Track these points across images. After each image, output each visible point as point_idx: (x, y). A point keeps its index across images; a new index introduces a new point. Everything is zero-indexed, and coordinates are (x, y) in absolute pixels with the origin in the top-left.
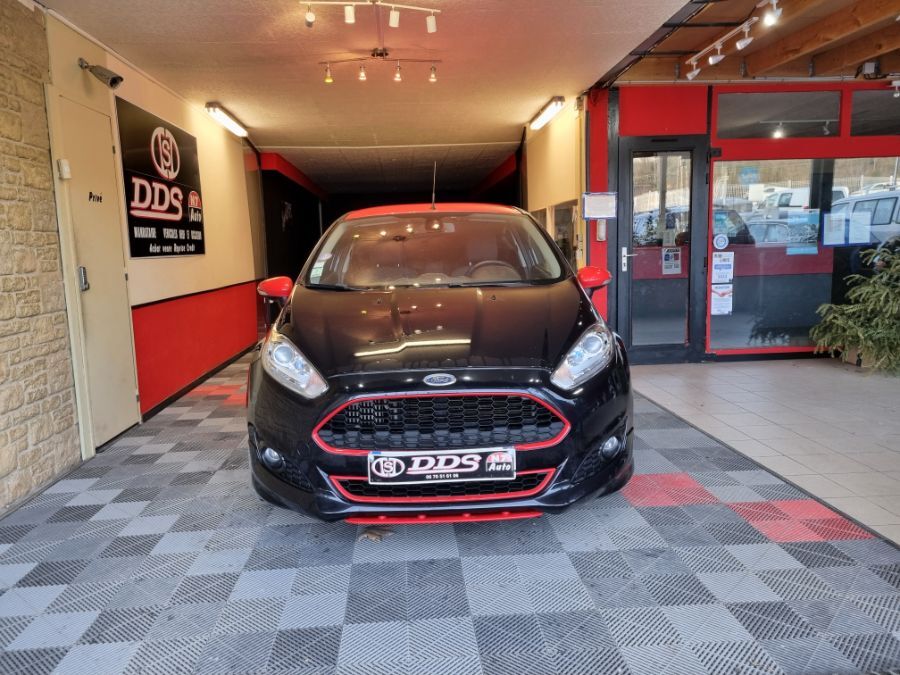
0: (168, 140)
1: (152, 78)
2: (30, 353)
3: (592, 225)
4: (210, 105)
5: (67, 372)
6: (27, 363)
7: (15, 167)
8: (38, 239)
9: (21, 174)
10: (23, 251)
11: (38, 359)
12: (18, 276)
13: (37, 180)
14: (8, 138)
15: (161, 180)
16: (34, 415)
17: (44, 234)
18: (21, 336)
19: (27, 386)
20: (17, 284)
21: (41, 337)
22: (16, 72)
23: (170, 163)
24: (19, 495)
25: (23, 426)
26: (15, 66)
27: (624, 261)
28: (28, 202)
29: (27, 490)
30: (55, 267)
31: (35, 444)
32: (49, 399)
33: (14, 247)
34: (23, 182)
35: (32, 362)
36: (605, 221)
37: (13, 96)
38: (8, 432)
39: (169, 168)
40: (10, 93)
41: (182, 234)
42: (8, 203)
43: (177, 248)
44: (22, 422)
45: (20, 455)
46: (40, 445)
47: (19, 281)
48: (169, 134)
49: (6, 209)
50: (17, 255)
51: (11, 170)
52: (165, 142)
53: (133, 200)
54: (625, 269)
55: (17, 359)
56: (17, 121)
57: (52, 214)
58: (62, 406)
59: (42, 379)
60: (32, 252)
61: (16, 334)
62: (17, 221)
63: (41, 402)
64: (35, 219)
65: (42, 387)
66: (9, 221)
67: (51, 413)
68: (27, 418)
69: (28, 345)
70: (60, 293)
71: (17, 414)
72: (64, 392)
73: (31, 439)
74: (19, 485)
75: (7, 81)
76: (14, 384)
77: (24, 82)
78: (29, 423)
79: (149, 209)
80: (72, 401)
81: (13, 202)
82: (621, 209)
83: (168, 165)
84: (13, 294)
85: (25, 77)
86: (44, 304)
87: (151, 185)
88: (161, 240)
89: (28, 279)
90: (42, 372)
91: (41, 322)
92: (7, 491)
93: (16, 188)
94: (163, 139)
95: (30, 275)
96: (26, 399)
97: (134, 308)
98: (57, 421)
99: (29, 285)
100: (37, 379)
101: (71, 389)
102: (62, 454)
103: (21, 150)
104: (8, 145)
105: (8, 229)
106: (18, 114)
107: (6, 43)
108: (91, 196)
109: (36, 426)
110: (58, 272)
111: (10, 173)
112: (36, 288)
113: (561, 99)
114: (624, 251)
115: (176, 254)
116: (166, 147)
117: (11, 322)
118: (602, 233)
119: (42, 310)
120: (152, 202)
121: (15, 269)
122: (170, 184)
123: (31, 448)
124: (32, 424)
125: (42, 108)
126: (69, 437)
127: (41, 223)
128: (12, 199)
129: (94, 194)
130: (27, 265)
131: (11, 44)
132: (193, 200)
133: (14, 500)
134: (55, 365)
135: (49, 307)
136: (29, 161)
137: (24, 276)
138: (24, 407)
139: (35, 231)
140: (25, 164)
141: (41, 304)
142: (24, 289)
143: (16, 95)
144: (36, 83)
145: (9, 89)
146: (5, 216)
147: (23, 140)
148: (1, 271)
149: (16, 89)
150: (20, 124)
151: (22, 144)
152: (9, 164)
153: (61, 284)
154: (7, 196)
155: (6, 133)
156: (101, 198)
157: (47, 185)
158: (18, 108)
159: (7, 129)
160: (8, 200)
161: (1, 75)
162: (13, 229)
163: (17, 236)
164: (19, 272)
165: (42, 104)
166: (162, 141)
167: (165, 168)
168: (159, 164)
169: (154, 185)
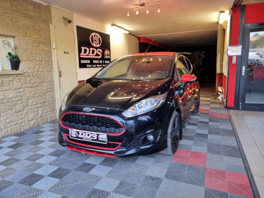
0: (97, 36)
1: (91, 19)
2: (41, 92)
3: (230, 58)
4: (112, 25)
5: (53, 97)
6: (39, 94)
7: (38, 46)
8: (45, 63)
9: (40, 48)
10: (39, 66)
11: (43, 93)
12: (37, 73)
13: (46, 49)
14: (36, 39)
15: (93, 47)
16: (41, 107)
17: (48, 62)
18: (38, 88)
19: (39, 100)
20: (37, 75)
21: (44, 88)
22: (39, 22)
23: (98, 42)
24: (35, 125)
25: (37, 109)
26: (39, 20)
27: (243, 71)
28: (42, 54)
29: (38, 124)
30: (51, 70)
31: (42, 114)
32: (47, 103)
33: (36, 66)
34: (40, 49)
35: (41, 94)
36: (236, 56)
37: (38, 28)
38: (32, 110)
39: (97, 44)
40: (37, 27)
41: (101, 62)
42: (35, 55)
43: (98, 65)
44: (36, 108)
45: (35, 116)
46: (43, 114)
47: (37, 74)
49: (34, 56)
50: (37, 68)
51: (37, 46)
52: (96, 37)
54: (243, 74)
55: (36, 93)
56: (39, 34)
57: (50, 57)
58: (51, 105)
59: (44, 98)
60: (43, 67)
61: (36, 87)
62: (38, 59)
63: (44, 104)
64: (44, 59)
65: (44, 100)
66: (35, 59)
67: (47, 107)
68: (38, 108)
69: (40, 90)
70: (52, 77)
71: (35, 106)
72: (52, 102)
73: (40, 112)
74: (35, 123)
75: (36, 24)
76: (35, 99)
77: (42, 24)
78: (39, 109)
79: (88, 55)
80: (55, 104)
81: (37, 55)
82: (244, 52)
83: (96, 43)
84: (36, 77)
85: (42, 23)
86: (46, 80)
87: (89, 49)
88: (92, 63)
89: (41, 73)
90: (45, 96)
91: (45, 84)
92: (31, 124)
93: (38, 51)
94: (95, 36)
95: (42, 73)
96: (39, 103)
97: (79, 81)
98: (49, 109)
99: (41, 75)
100: (43, 98)
101: (55, 101)
102: (51, 117)
103: (40, 42)
104: (35, 40)
105: (34, 61)
106: (40, 32)
107: (36, 15)
108: (65, 52)
109: (41, 110)
110: (52, 72)
111: (36, 47)
112: (43, 76)
113: (223, 12)
114: (244, 68)
115: (98, 67)
116: (96, 38)
117: (34, 84)
118: (234, 61)
119: (45, 81)
120: (89, 53)
121: (36, 71)
122: (97, 48)
123: (40, 115)
124: (40, 109)
125: (49, 30)
126: (53, 113)
127: (46, 60)
128: (36, 54)
129: (66, 52)
130: (41, 70)
131: (38, 15)
132: (107, 52)
133: (33, 127)
134: (50, 95)
135: (48, 81)
136: (43, 44)
137: (40, 73)
138: (38, 105)
139: (44, 61)
140: (42, 45)
141: (45, 80)
142: (39, 76)
143: (39, 28)
144: (47, 24)
145: (36, 26)
146: (34, 58)
147: (41, 39)
148: (31, 72)
149: (39, 26)
150: (40, 35)
151: (41, 40)
152: (36, 45)
153: (52, 75)
154: (34, 53)
155: (35, 37)
156: (68, 53)
157: (49, 50)
158: (40, 31)
159: (35, 36)
160: (35, 54)
161: (34, 23)
162: (36, 61)
163: (38, 63)
164: (38, 72)
165: (49, 29)
166: (94, 37)
167: (95, 44)
168: (93, 43)
169: (90, 49)
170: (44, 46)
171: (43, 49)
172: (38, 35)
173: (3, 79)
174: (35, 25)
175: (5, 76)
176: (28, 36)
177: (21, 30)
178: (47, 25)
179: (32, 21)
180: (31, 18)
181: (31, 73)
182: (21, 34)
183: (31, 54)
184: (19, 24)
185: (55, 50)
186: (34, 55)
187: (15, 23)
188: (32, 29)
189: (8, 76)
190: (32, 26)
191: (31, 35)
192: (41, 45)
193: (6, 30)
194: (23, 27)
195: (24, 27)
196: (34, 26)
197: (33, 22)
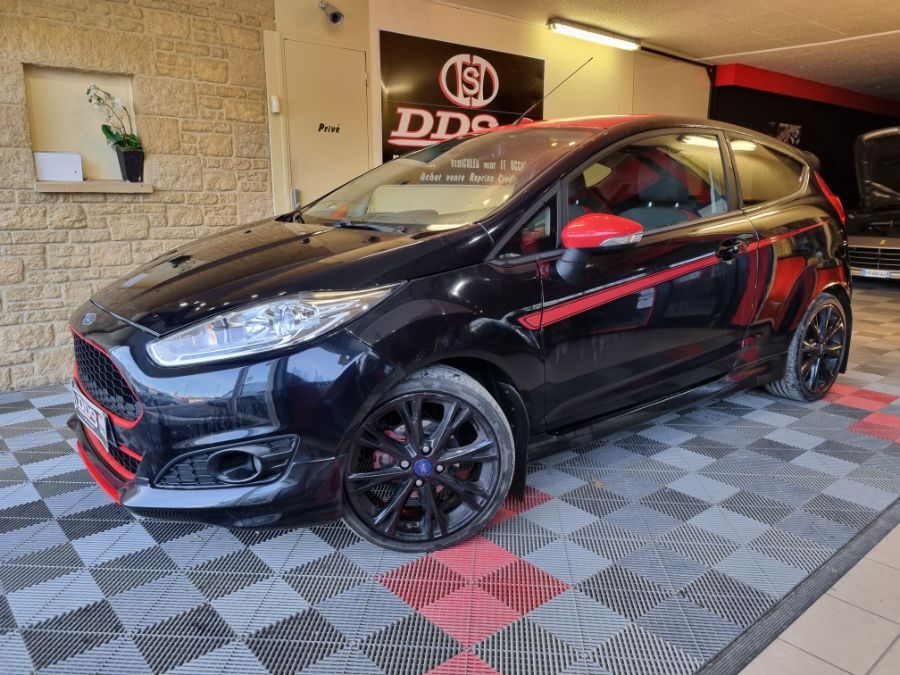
0: (477, 67)
1: (453, 5)
4: (552, 20)
7: (216, 105)
8: (240, 163)
9: (223, 110)
10: (216, 173)
12: (208, 193)
13: (246, 115)
14: (208, 81)
15: (455, 108)
17: (252, 160)
20: (206, 199)
22: (224, 25)
23: (479, 87)
26: (222, 20)
28: (230, 132)
30: (263, 187)
33: (204, 170)
34: (224, 117)
37: (218, 46)
39: (476, 96)
40: (214, 43)
42: (203, 135)
47: (208, 197)
48: (477, 60)
49: (199, 140)
50: (208, 177)
51: (210, 107)
52: (470, 69)
53: (396, 128)
56: (221, 66)
57: (262, 143)
60: (231, 175)
62: (212, 148)
64: (237, 148)
66: (201, 148)
75: (210, 33)
77: (235, 31)
79: (427, 137)
81: (210, 134)
83: (471, 92)
84: (202, 207)
85: (236, 27)
87: (434, 114)
89: (222, 195)
93: (213, 122)
94: (465, 66)
95: (226, 193)
99: (223, 201)
103: (223, 91)
104: (206, 86)
105: (199, 155)
106: (225, 60)
108: (322, 126)
110: (267, 192)
111: (207, 110)
112: (232, 204)
115: (474, 183)
116: (470, 75)
117: (196, 228)
119: (238, 222)
120: (434, 130)
121: (206, 187)
122: (471, 113)
125: (260, 52)
127: (245, 151)
128: (206, 131)
129: (326, 125)
130: (223, 184)
135: (248, 220)
136: (236, 99)
137: (218, 194)
139: (237, 157)
140: (229, 102)
141: (238, 217)
142: (216, 203)
143: (222, 44)
144: (252, 30)
145: (211, 39)
146: (196, 145)
147: (229, 82)
148: (184, 189)
149: (222, 40)
150: (226, 69)
151: (228, 85)
152: (206, 103)
153: (269, 202)
154: (200, 129)
155: (205, 77)
156: (338, 129)
157: (260, 118)
158: (225, 55)
159: (208, 73)
160: (201, 131)
161: (201, 29)
162: (206, 155)
163: (211, 161)
164: (210, 189)
165: (261, 48)
166: (463, 70)
167: (466, 96)
168: (455, 92)
169: (439, 114)
170: (241, 106)
171: (233, 115)
172: (215, 68)
173: (85, 206)
174: (206, 35)
175: (90, 198)
176: (176, 74)
177: (153, 55)
178: (253, 33)
179: (197, 23)
180: (191, 13)
181: (186, 194)
182: (152, 67)
183: (188, 130)
184: (145, 33)
185: (281, 118)
186: (198, 136)
187: (130, 34)
188: (194, 50)
189: (101, 199)
190: (193, 38)
191: (192, 69)
192: (226, 101)
193: (100, 55)
194: (159, 42)
195: (165, 45)
196: (203, 37)
197: (201, 25)
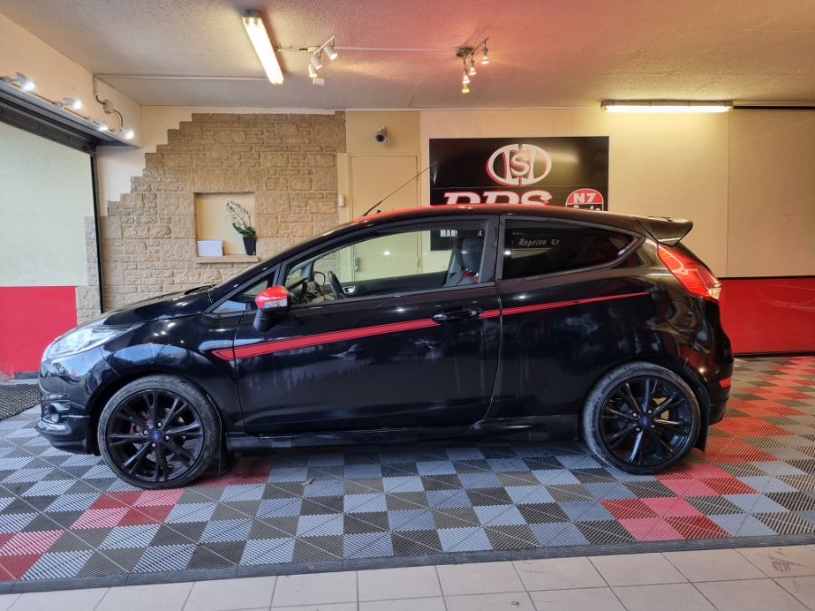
0: (526, 152)
7: (303, 205)
9: (308, 208)
13: (323, 209)
14: (299, 190)
15: (503, 188)
22: (310, 154)
23: (529, 169)
26: (309, 151)
34: (308, 212)
37: (305, 168)
39: (526, 176)
40: (303, 167)
42: (293, 224)
48: (527, 147)
49: (291, 228)
51: (299, 206)
52: (518, 155)
56: (307, 180)
62: (299, 232)
75: (301, 161)
77: (318, 157)
83: (520, 173)
85: (318, 155)
87: (481, 194)
93: (301, 216)
94: (513, 154)
103: (308, 195)
104: (297, 194)
105: (290, 237)
106: (310, 176)
107: (303, 141)
111: (297, 209)
116: (519, 160)
122: (521, 190)
125: (335, 167)
128: (296, 222)
131: (306, 141)
132: (581, 197)
136: (317, 200)
140: (312, 202)
143: (309, 166)
144: (329, 155)
145: (301, 165)
146: (289, 231)
147: (312, 189)
150: (311, 181)
151: (312, 191)
152: (296, 204)
155: (296, 188)
157: (334, 210)
158: (310, 173)
159: (299, 186)
160: (292, 222)
162: (295, 236)
165: (335, 165)
166: (511, 157)
167: (514, 177)
168: (503, 175)
169: (486, 194)
170: (320, 204)
171: (314, 210)
172: (303, 182)
173: (221, 270)
174: (298, 162)
175: (224, 266)
176: (278, 189)
177: (265, 179)
178: (331, 157)
179: (293, 156)
180: (289, 151)
182: (264, 186)
183: (284, 222)
184: (262, 167)
185: (347, 209)
186: (290, 225)
187: (252, 169)
188: (291, 172)
189: (230, 266)
190: (290, 165)
191: (288, 184)
192: (310, 202)
193: (234, 183)
194: (269, 171)
195: (272, 172)
196: (296, 164)
197: (295, 157)
